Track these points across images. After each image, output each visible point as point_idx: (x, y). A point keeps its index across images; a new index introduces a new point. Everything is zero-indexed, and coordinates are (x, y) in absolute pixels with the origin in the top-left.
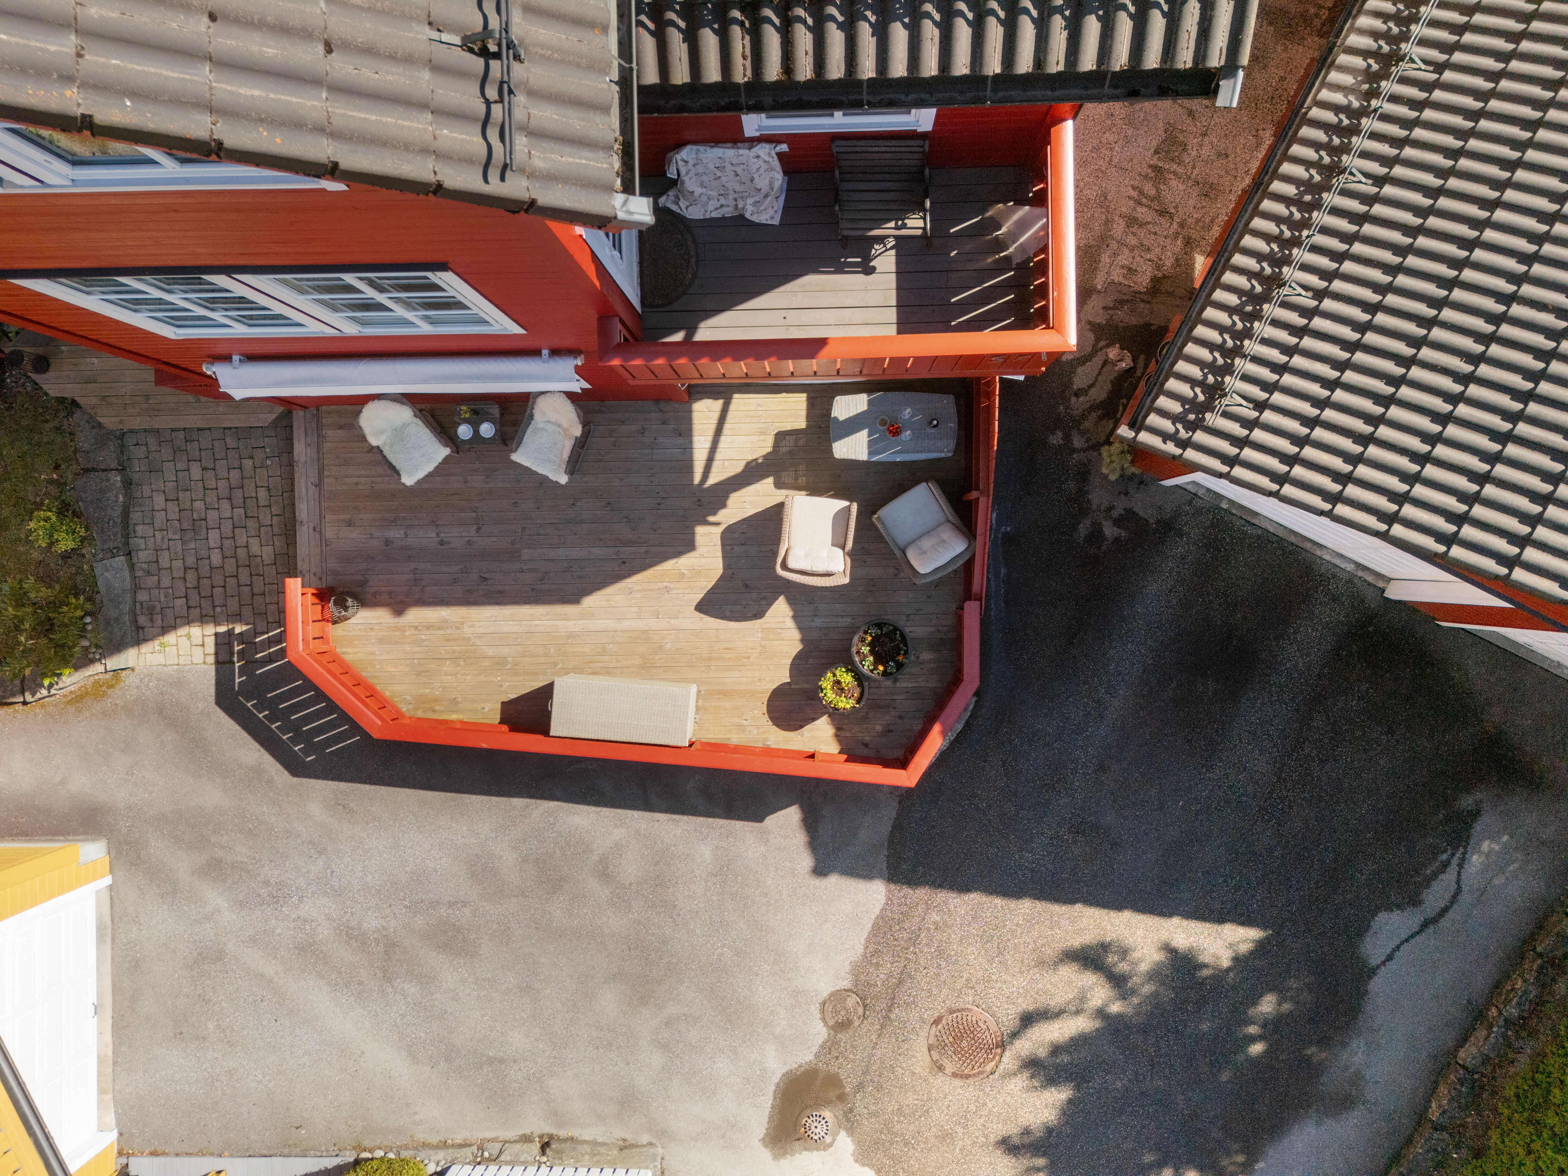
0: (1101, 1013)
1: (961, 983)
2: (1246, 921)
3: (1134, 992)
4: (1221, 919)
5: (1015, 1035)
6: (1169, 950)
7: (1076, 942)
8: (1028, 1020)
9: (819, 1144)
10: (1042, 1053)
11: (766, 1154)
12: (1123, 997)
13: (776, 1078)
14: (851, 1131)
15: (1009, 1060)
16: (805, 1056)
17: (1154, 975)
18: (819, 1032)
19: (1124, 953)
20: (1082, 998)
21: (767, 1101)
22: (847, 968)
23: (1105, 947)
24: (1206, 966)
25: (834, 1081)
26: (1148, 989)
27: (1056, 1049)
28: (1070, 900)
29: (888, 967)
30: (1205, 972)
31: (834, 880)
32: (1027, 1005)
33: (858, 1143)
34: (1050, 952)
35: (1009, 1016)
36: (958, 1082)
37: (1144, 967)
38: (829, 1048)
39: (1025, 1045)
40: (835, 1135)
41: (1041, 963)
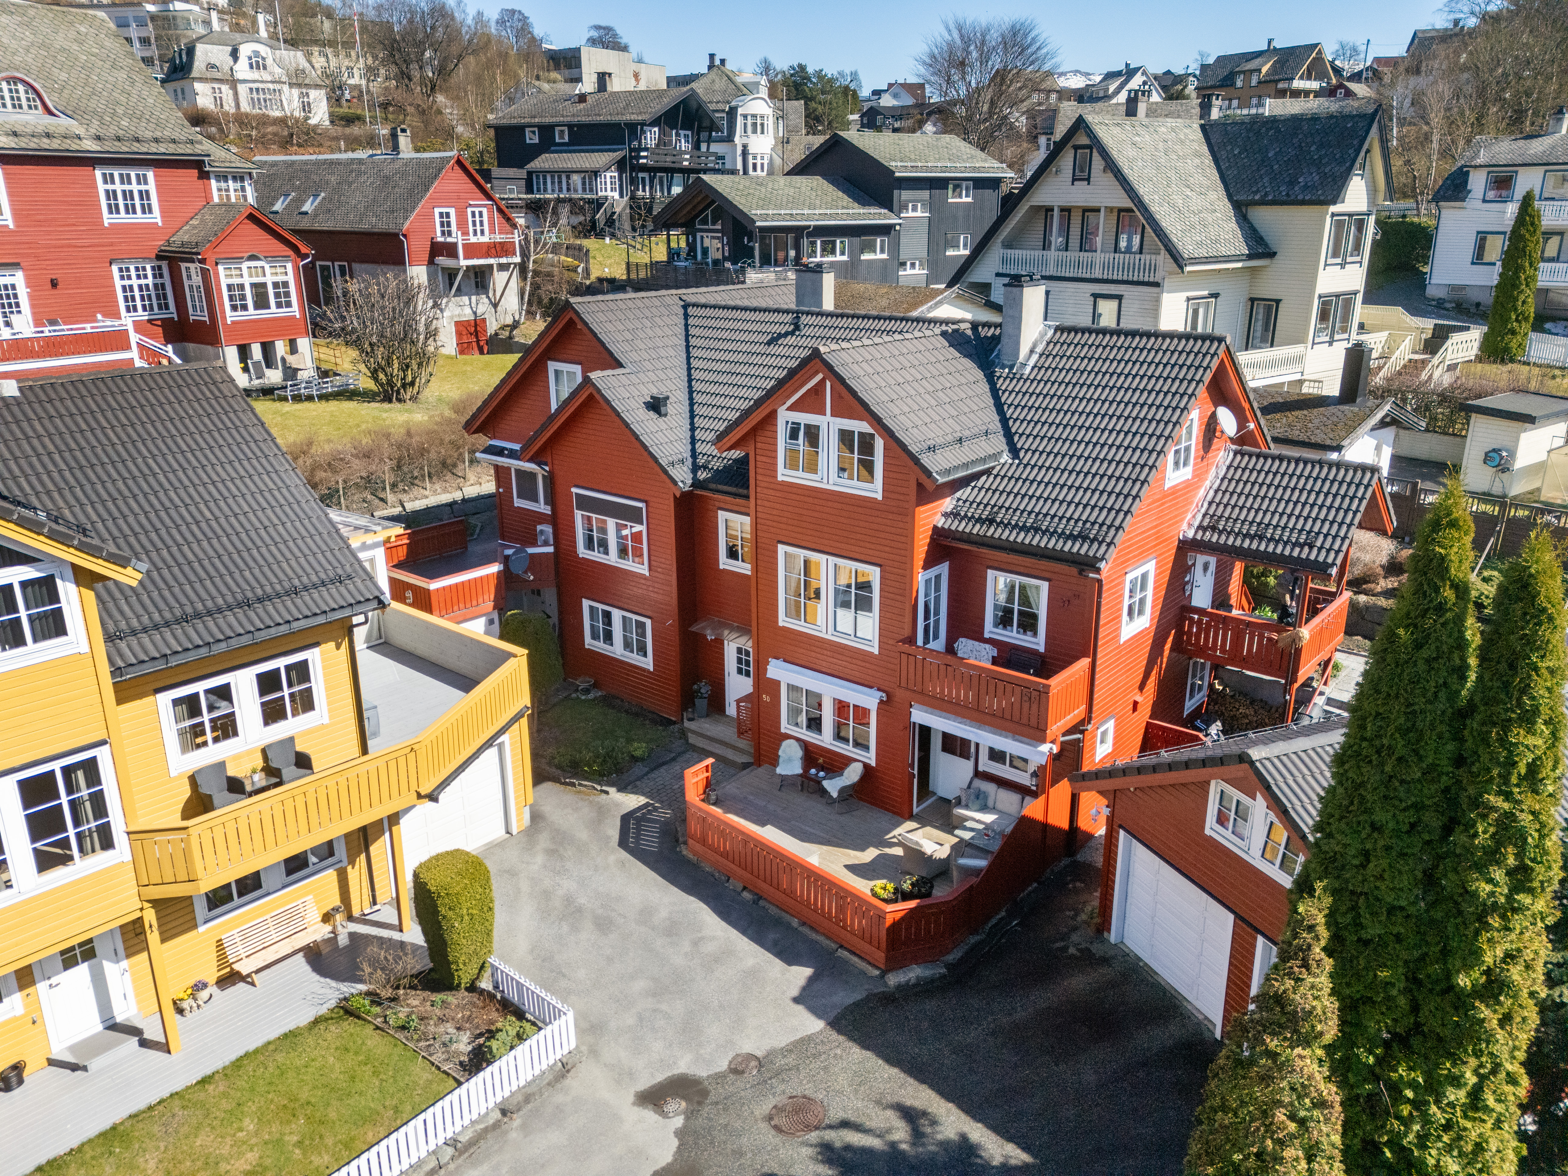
0: (893, 1145)
1: (824, 1085)
2: (1026, 1148)
3: (923, 1145)
4: (1010, 1139)
5: (831, 1127)
6: (964, 1137)
7: (909, 1102)
8: (845, 1124)
9: (664, 1115)
10: (838, 1144)
11: (631, 1098)
12: (913, 1145)
13: (676, 1071)
14: (687, 1119)
15: (814, 1136)
16: (702, 1072)
17: (945, 1145)
18: (723, 1065)
19: (934, 1123)
20: (889, 1131)
21: (660, 1077)
22: (768, 1048)
23: (924, 1114)
24: (981, 1157)
25: (705, 1093)
26: (932, 1148)
27: (848, 1148)
28: (922, 1081)
29: (791, 1060)
30: (979, 1161)
31: (800, 1009)
32: (851, 1116)
33: (685, 1126)
34: (889, 1099)
35: (836, 1114)
36: (773, 1132)
37: (939, 1137)
38: (719, 1077)
39: (830, 1136)
40: (678, 1115)
41: (878, 1103)
